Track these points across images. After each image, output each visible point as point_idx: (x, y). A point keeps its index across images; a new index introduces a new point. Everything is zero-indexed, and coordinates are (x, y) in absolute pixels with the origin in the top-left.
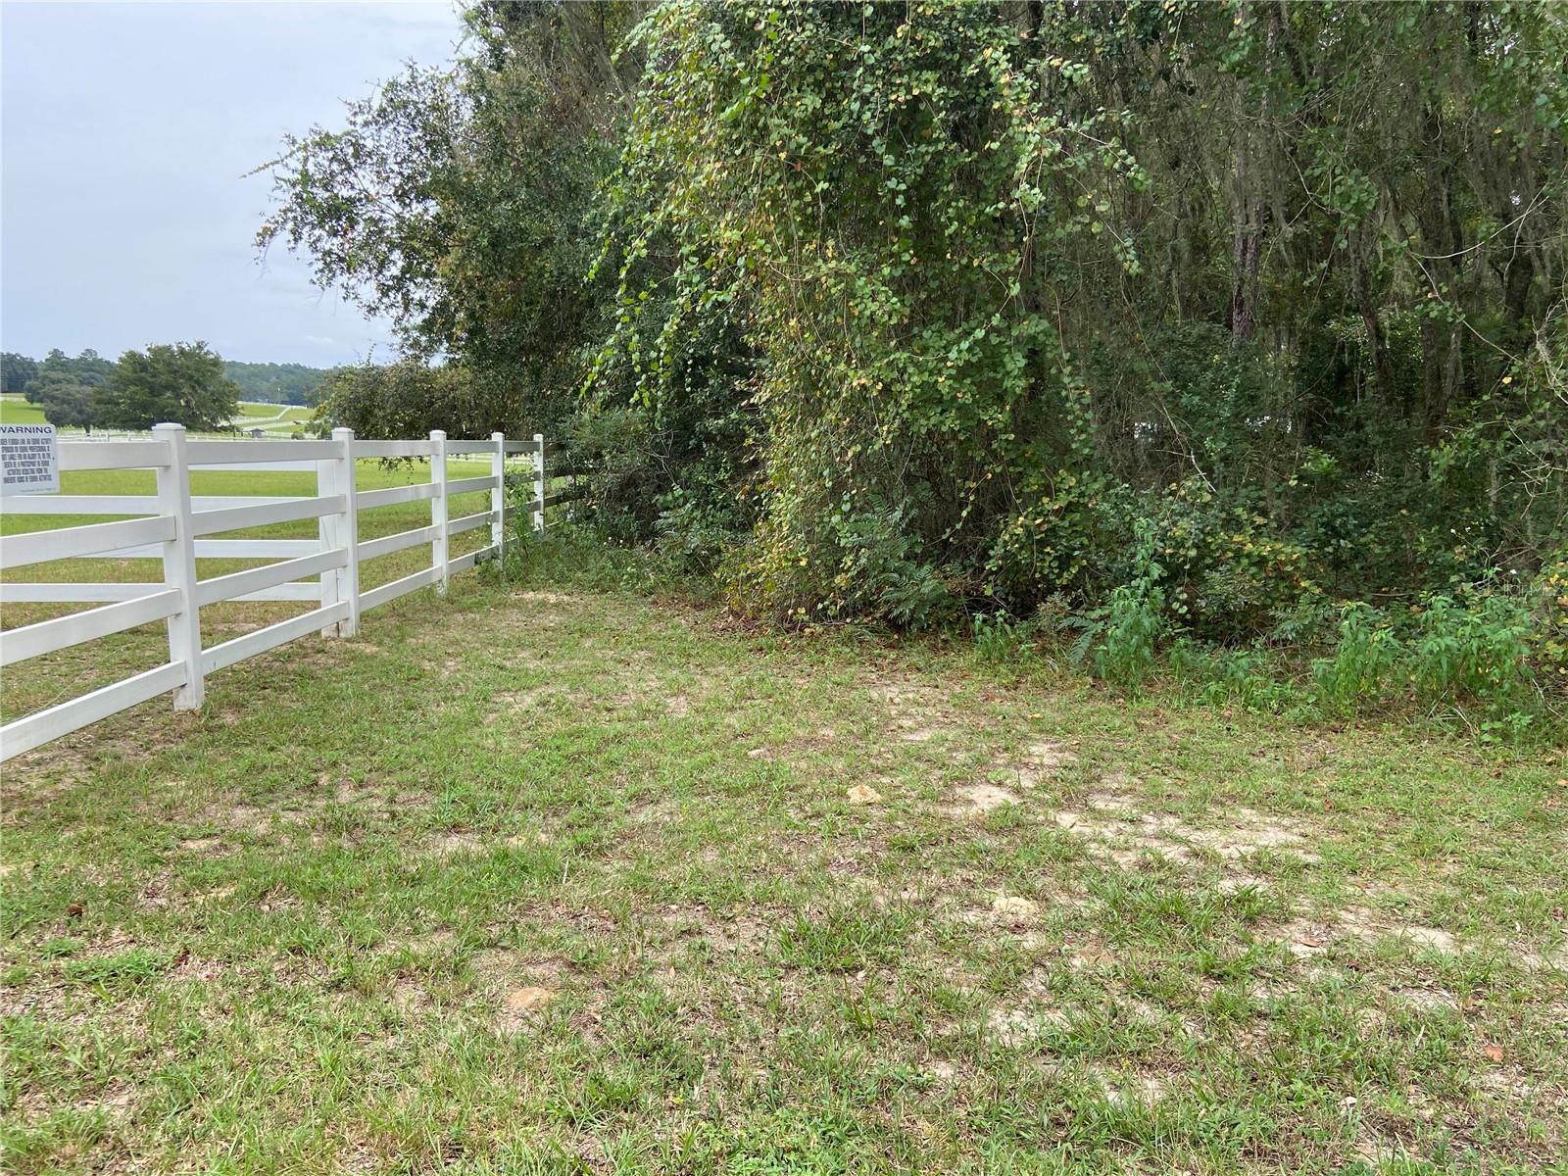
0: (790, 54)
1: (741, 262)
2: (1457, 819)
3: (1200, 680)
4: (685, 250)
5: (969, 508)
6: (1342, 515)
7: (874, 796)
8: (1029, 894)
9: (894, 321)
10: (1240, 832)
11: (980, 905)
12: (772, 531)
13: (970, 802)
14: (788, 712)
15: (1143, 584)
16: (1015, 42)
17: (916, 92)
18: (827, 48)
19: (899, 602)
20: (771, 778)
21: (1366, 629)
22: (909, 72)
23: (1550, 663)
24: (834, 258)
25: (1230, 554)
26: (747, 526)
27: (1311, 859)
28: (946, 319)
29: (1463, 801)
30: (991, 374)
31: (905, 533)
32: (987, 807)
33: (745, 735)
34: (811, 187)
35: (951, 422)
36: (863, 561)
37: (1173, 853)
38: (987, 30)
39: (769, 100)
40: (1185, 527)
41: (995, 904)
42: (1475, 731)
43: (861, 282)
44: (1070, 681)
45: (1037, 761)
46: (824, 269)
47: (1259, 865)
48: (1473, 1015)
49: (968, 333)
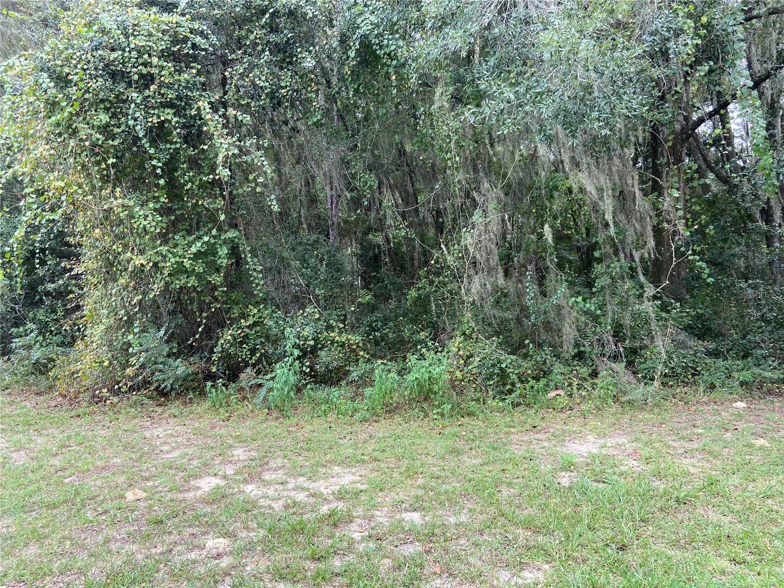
0: (89, 93)
1: (63, 198)
2: (424, 456)
3: (318, 404)
4: (27, 190)
5: (203, 327)
6: (375, 321)
7: (141, 494)
8: (226, 535)
9: (158, 230)
10: (333, 479)
11: (198, 547)
12: (86, 346)
13: (198, 488)
14: (92, 452)
15: (290, 360)
16: (213, 100)
17: (163, 118)
18: (111, 91)
19: (164, 380)
20: (78, 493)
21: (386, 373)
22: (158, 108)
23: (458, 380)
24: (120, 197)
25: (329, 342)
26: (71, 344)
27: (363, 487)
28: (186, 230)
29: (426, 448)
30: (212, 258)
31: (167, 342)
32: (207, 489)
33: (63, 469)
34: (105, 160)
35: (192, 282)
36: (142, 359)
37: (301, 497)
38: (198, 93)
39: (77, 114)
40: (307, 331)
41: (207, 545)
42: (431, 414)
43: (137, 209)
44: (256, 413)
45: (236, 458)
46: (115, 203)
47: (341, 495)
48: (428, 552)
49: (199, 238)
